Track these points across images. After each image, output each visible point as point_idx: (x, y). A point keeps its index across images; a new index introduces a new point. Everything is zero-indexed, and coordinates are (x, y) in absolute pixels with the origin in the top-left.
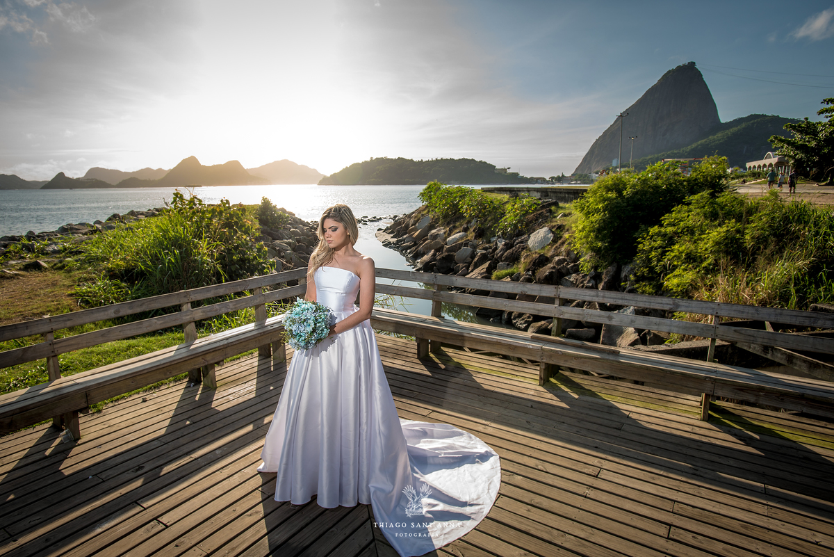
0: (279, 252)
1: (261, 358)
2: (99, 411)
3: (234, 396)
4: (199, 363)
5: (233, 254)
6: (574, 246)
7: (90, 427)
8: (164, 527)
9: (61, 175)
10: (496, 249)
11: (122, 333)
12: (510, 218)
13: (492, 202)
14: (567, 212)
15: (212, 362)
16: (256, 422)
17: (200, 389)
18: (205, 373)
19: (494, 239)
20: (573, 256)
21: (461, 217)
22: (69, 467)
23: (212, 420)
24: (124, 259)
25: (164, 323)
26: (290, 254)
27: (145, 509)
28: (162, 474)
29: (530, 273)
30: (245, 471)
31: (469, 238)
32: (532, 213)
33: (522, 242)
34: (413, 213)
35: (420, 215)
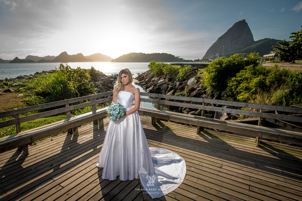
0: (97, 86)
1: (94, 124)
2: (35, 144)
3: (85, 139)
4: (72, 126)
5: (82, 87)
6: (205, 84)
7: (32, 150)
8: (62, 187)
9: (17, 58)
10: (176, 85)
11: (44, 115)
12: (181, 74)
13: (174, 68)
14: (201, 72)
15: (77, 126)
16: (94, 148)
17: (73, 136)
18: (74, 130)
19: (175, 82)
20: (204, 88)
21: (163, 74)
22: (25, 165)
23: (78, 147)
24: (42, 88)
25: (59, 111)
26: (101, 87)
27: (55, 181)
28: (60, 167)
29: (188, 94)
30: (91, 166)
31: (166, 81)
32: (189, 72)
33: (185, 83)
34: (146, 72)
35: (148, 73)
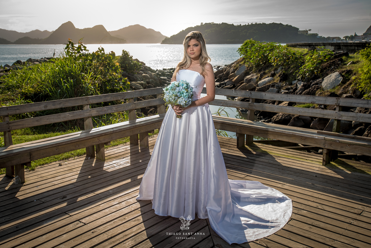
10: (296, 89)
12: (308, 65)
14: (355, 60)
19: (295, 82)
21: (270, 65)
31: (275, 81)
32: (326, 62)
33: (317, 84)
34: (233, 63)
35: (238, 65)
